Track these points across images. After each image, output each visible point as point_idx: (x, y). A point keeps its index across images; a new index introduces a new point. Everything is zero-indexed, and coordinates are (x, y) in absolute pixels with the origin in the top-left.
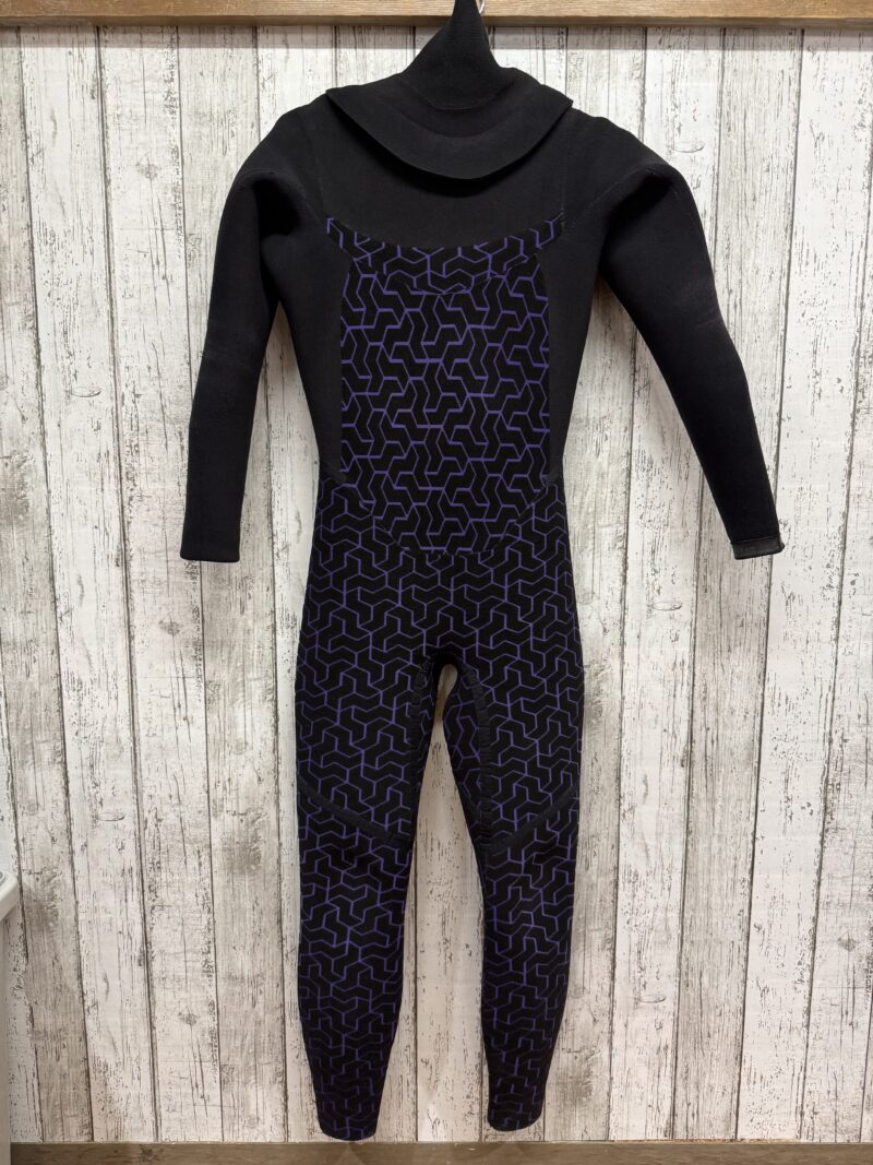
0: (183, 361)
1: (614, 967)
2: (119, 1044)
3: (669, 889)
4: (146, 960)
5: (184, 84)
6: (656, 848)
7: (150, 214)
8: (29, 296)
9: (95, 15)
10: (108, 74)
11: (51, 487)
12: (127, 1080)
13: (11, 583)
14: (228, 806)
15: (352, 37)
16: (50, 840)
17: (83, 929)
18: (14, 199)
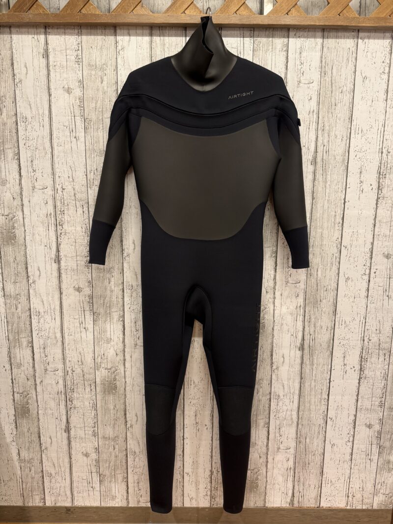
0: (84, 174)
1: (269, 435)
2: (56, 465)
3: (293, 402)
4: (68, 430)
5: (84, 52)
6: (288, 385)
7: (69, 110)
8: (16, 145)
9: (44, 21)
10: (50, 47)
11: (26, 229)
12: (59, 479)
13: (9, 269)
14: (103, 365)
15: (158, 31)
16: (26, 379)
17: (41, 417)
18: (8, 102)
